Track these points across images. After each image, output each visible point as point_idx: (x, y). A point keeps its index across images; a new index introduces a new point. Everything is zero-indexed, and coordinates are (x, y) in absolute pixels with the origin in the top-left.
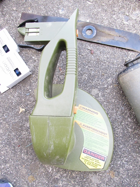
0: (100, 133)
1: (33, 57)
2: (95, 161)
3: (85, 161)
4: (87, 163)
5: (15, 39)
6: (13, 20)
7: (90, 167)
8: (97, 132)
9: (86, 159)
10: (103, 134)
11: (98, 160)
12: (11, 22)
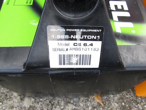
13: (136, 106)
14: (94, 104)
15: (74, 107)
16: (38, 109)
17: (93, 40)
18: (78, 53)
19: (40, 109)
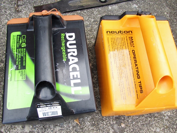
13: (102, 123)
14: (74, 125)
15: (60, 128)
16: (35, 132)
17: (57, 106)
18: (51, 111)
19: (37, 132)
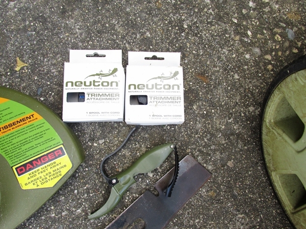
0: (21, 123)
1: (103, 141)
2: (51, 168)
3: (34, 184)
4: (39, 183)
5: (165, 128)
6: (207, 146)
7: (51, 184)
8: (14, 126)
9: (33, 179)
10: (27, 121)
11: (52, 162)
12: (206, 140)
